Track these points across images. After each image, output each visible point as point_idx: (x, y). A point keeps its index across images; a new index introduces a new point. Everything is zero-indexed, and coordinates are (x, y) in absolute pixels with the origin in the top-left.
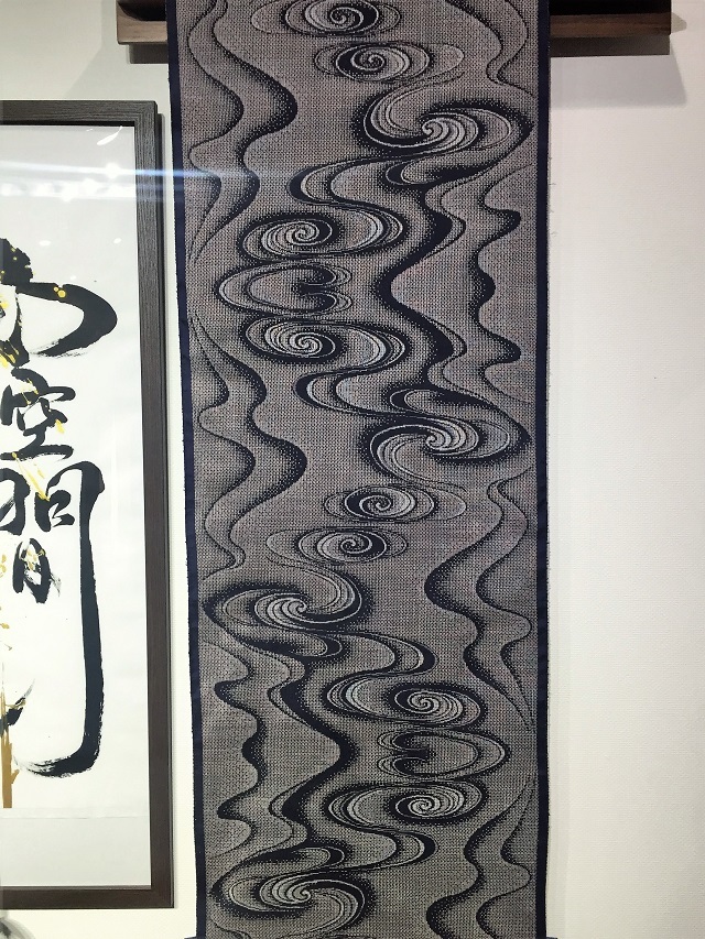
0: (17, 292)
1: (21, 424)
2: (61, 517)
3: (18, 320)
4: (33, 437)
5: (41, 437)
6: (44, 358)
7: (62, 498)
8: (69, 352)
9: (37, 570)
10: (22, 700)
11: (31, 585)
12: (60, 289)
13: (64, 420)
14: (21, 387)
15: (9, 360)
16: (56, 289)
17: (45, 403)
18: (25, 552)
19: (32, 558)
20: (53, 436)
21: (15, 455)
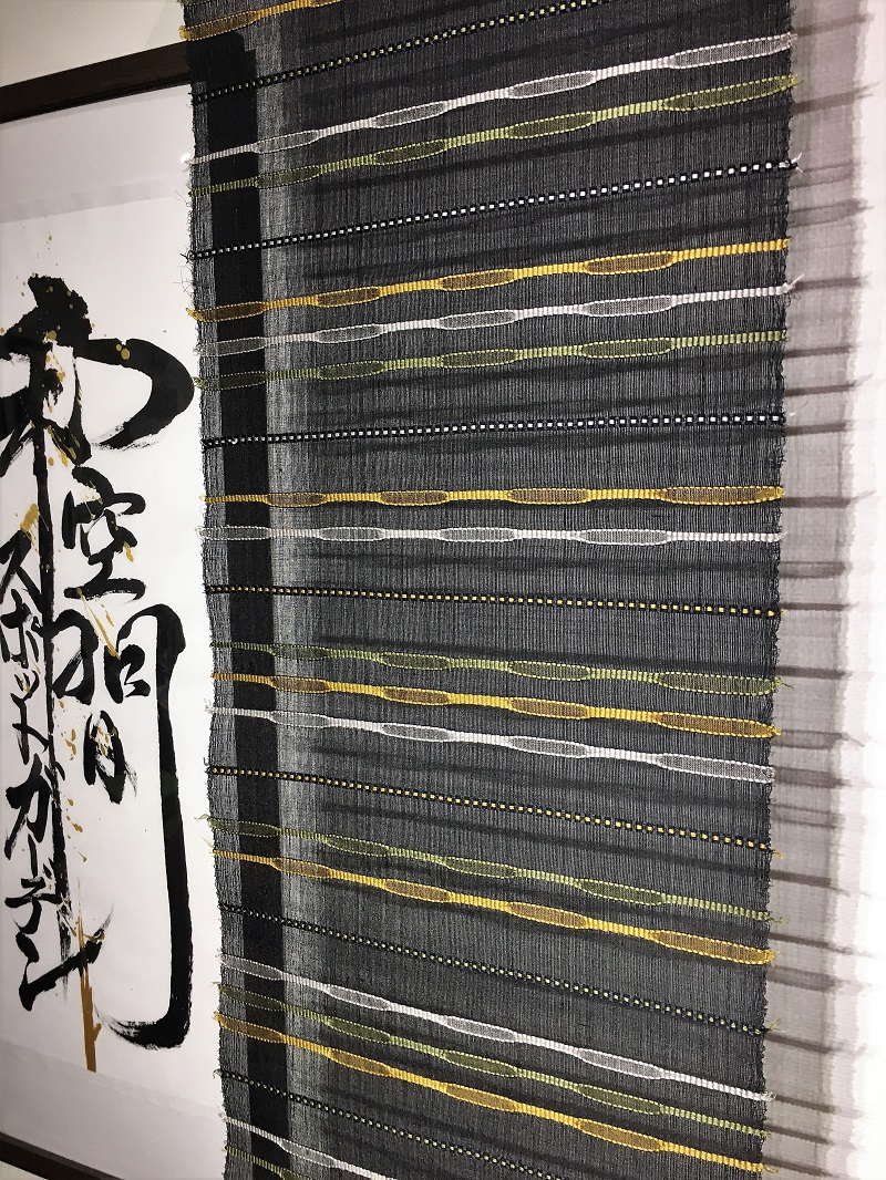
0: (76, 355)
1: (85, 548)
2: (135, 684)
3: (77, 397)
4: (99, 567)
5: (107, 569)
6: (108, 452)
7: (134, 656)
8: (137, 442)
9: (109, 757)
10: (100, 933)
11: (103, 776)
12: (123, 347)
13: (133, 543)
14: (85, 494)
15: (69, 455)
16: (119, 348)
17: (111, 517)
18: (95, 729)
19: (103, 739)
20: (121, 567)
21: (80, 593)
